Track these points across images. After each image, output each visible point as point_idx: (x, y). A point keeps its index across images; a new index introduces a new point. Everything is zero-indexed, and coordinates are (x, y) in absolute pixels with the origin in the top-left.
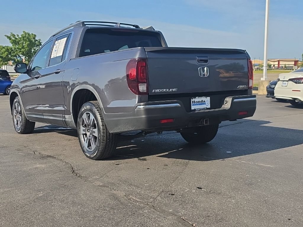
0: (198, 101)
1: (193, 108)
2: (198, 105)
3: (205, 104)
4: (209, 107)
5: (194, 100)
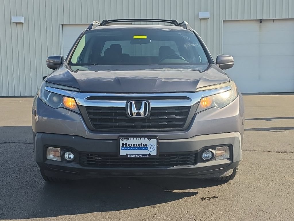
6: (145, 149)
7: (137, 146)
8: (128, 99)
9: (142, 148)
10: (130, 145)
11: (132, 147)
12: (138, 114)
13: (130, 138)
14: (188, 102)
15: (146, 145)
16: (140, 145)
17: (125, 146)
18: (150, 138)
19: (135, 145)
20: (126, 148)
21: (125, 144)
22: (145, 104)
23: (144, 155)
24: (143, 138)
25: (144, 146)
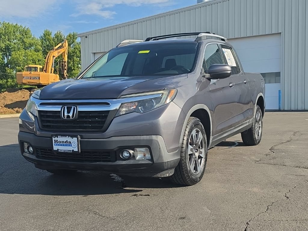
6: (70, 146)
7: (64, 143)
8: (63, 104)
9: (68, 145)
10: (60, 142)
11: (61, 143)
12: (68, 117)
13: (59, 136)
14: (108, 107)
15: (70, 142)
16: (66, 142)
17: (56, 142)
18: (72, 137)
19: (63, 142)
20: (57, 145)
21: (56, 141)
22: (74, 108)
23: (69, 151)
24: (67, 136)
25: (69, 143)
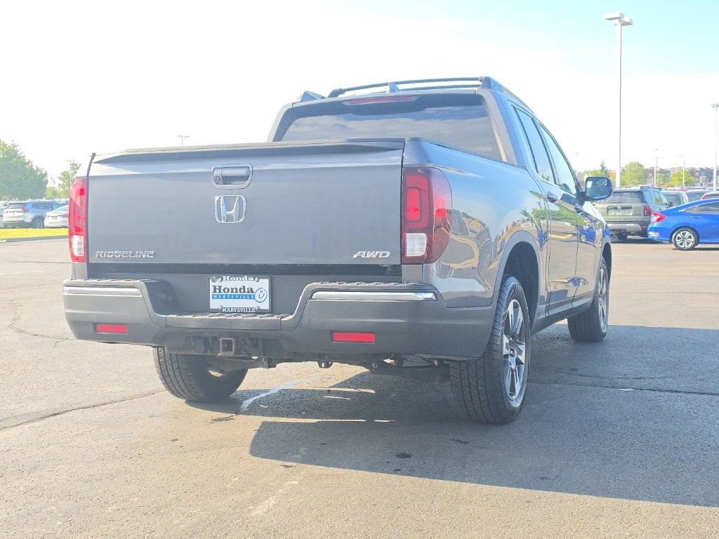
0: (232, 289)
1: (215, 304)
2: (230, 298)
3: (254, 298)
4: (266, 305)
5: (218, 283)
